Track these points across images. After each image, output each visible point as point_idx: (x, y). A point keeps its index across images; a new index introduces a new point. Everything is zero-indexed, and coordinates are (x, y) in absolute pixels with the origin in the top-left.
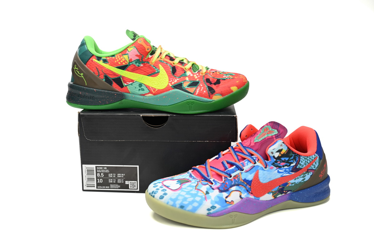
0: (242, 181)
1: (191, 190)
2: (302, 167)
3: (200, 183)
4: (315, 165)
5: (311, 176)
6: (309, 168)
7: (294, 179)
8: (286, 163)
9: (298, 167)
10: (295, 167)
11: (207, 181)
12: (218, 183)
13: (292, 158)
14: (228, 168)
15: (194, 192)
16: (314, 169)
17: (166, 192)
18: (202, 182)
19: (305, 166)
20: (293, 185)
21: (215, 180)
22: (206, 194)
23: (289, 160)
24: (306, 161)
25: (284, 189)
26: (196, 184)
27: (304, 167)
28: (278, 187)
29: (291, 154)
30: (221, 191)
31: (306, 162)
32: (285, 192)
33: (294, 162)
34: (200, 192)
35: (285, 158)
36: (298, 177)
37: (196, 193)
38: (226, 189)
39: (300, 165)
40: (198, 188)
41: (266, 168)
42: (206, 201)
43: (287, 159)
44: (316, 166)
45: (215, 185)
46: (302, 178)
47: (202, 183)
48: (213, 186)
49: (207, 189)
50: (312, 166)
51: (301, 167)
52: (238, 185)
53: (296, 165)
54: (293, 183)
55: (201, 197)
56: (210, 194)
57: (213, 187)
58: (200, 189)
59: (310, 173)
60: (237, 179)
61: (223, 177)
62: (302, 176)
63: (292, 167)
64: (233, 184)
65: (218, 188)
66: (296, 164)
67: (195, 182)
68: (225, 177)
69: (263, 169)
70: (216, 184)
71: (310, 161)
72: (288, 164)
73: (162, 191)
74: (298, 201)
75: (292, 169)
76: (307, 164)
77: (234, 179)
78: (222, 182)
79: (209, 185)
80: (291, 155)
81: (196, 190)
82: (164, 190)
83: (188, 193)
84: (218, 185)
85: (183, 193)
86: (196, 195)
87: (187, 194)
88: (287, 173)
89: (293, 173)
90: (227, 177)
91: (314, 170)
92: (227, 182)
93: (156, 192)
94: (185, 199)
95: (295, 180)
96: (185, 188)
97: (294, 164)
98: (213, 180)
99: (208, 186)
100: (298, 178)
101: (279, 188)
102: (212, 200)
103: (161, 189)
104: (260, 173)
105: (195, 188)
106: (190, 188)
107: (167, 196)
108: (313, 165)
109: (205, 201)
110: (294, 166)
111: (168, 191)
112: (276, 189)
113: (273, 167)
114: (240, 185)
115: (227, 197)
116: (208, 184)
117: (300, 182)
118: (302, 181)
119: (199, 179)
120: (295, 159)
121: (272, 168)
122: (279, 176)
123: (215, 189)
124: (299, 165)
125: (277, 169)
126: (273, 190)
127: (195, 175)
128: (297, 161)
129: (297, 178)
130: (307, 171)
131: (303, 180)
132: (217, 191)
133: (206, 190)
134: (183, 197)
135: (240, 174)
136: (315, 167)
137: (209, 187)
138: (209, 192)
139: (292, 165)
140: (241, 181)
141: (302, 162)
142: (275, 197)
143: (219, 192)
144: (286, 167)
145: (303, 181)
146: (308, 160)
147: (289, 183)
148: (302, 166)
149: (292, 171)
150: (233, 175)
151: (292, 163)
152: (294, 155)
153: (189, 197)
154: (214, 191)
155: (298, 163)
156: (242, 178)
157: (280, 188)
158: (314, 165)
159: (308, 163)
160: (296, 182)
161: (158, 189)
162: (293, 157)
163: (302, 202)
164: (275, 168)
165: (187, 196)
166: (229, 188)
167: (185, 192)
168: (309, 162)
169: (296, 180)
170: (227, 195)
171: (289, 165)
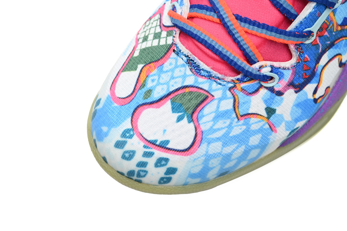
0: (339, 28)
1: (230, 127)
3: (240, 95)
11: (251, 79)
12: (285, 72)
15: (238, 129)
17: (170, 165)
18: (243, 85)
21: (276, 64)
22: (268, 118)
26: (232, 101)
30: (299, 88)
34: (253, 120)
37: (244, 127)
38: (308, 73)
40: (241, 111)
42: (276, 131)
45: (280, 79)
47: (243, 90)
49: (266, 101)
52: (331, 45)
55: (260, 130)
56: (277, 112)
57: (277, 88)
58: (250, 112)
60: (326, 34)
61: (292, 48)
64: (320, 51)
65: (291, 84)
67: (224, 93)
68: (298, 46)
70: (281, 76)
73: (156, 165)
77: (320, 36)
78: (293, 61)
79: (267, 88)
81: (242, 122)
82: (163, 162)
83: (226, 140)
84: (288, 75)
85: (216, 147)
86: (248, 133)
87: (225, 145)
90: (302, 43)
92: (306, 56)
93: (142, 174)
94: (227, 158)
96: (212, 130)
98: (270, 69)
99: (263, 91)
102: (287, 122)
103: (151, 161)
105: (234, 115)
106: (221, 124)
107: (178, 173)
109: (273, 133)
111: (175, 160)
114: (335, 41)
115: (315, 92)
116: (261, 86)
119: (230, 79)
123: (286, 91)
127: (208, 65)
132: (291, 91)
133: (265, 106)
134: (220, 158)
135: (332, 15)
137: (269, 93)
138: (273, 107)
140: (337, 30)
143: (296, 92)
150: (315, 28)
153: (234, 150)
154: (283, 97)
156: (337, 23)
161: (142, 164)
165: (228, 150)
166: (315, 67)
167: (218, 139)
170: (315, 85)
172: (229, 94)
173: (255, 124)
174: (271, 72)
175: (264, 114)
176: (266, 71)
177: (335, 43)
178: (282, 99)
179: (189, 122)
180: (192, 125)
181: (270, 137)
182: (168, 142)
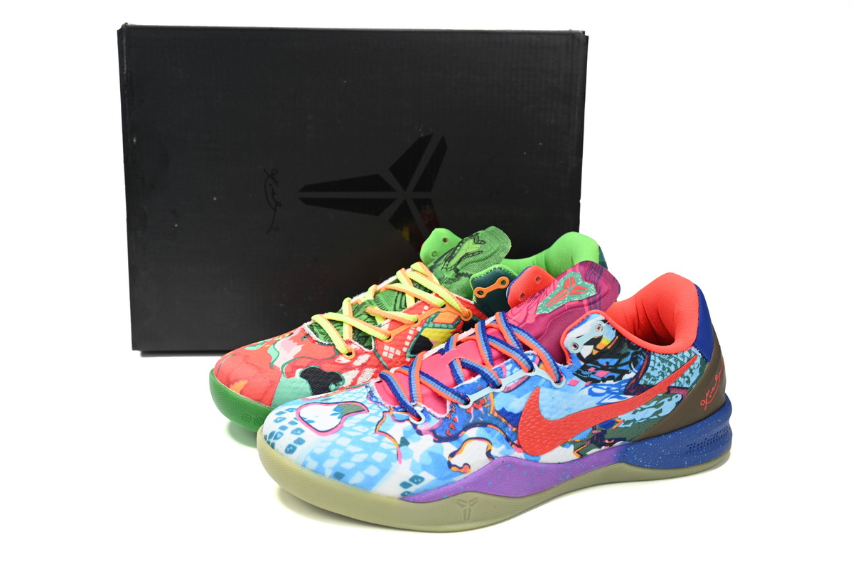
0: (496, 415)
1: (365, 434)
2: (653, 383)
3: (388, 416)
4: (690, 376)
5: (678, 404)
6: (673, 385)
7: (632, 412)
8: (611, 371)
9: (641, 382)
10: (633, 381)
11: (406, 411)
12: (433, 418)
13: (628, 358)
14: (462, 378)
15: (372, 438)
16: (686, 385)
17: (302, 436)
18: (395, 413)
19: (661, 379)
20: (630, 425)
21: (428, 409)
22: (400, 446)
23: (617, 365)
24: (666, 366)
25: (606, 436)
26: (380, 419)
27: (658, 382)
28: (591, 429)
29: (625, 349)
30: (439, 439)
31: (664, 368)
32: (607, 441)
33: (632, 369)
34: (386, 439)
35: (608, 360)
36: (644, 406)
37: (376, 441)
38: (453, 433)
39: (649, 376)
40: (381, 428)
41: (558, 382)
42: (400, 462)
43: (613, 362)
44: (693, 379)
45: (425, 422)
46: (654, 410)
47: (393, 416)
48: (421, 426)
49: (405, 432)
50: (681, 379)
51: (650, 382)
52: (483, 425)
53: (637, 377)
54: (628, 422)
55: (388, 452)
56: (409, 446)
57: (419, 427)
58: (388, 432)
59: (674, 397)
60: (481, 409)
61: (448, 404)
62: (653, 403)
63: (625, 381)
64: (471, 421)
65: (433, 431)
66: (637, 374)
67: (378, 412)
68: (454, 404)
69: (551, 386)
70: (428, 419)
71: (676, 366)
72: (616, 375)
73: (293, 432)
74: (641, 466)
75: (626, 386)
76: (668, 374)
77: (475, 408)
78: (444, 416)
79: (411, 423)
80: (623, 352)
81: (377, 435)
82: (299, 432)
83: (356, 441)
84: (434, 423)
85: (344, 441)
86: (375, 447)
87: (353, 443)
88: (613, 395)
89: (629, 397)
90: (457, 404)
91: (687, 388)
92: (456, 417)
93: (279, 435)
94: (348, 456)
95: (634, 413)
96: (351, 429)
97: (632, 375)
98: (421, 409)
99: (407, 424)
100: (643, 409)
101: (591, 433)
102: (413, 461)
103: (292, 428)
104: (541, 396)
105: (374, 428)
106: (361, 429)
107: (304, 445)
108: (684, 377)
109: (398, 462)
110: (631, 379)
111: (308, 435)
112: (585, 434)
113: (579, 382)
114: (490, 424)
115: (452, 455)
116: (408, 420)
117: (648, 418)
118: (653, 415)
119: (388, 405)
120: (634, 361)
121: (574, 384)
122: (592, 402)
123: (426, 434)
124: (644, 378)
125: (587, 386)
126: (577, 439)
127: (381, 395)
128: (642, 367)
129: (639, 409)
130: (666, 391)
131: (656, 413)
132: (430, 437)
133: (402, 435)
134: (342, 452)
135: (491, 396)
136: (688, 382)
137: (411, 427)
138: (409, 440)
139: (626, 377)
140: (493, 415)
141: (653, 369)
142: (582, 455)
143: (435, 441)
144: (611, 382)
145: (655, 417)
146: (670, 364)
147: (618, 421)
148: (653, 380)
149: (626, 393)
150: (473, 398)
151: (627, 372)
152: (632, 351)
153: (357, 453)
154: (421, 437)
155: (642, 371)
156: (494, 408)
157: (594, 432)
158: (687, 377)
159: (669, 371)
160: (637, 419)
161: (284, 428)
162: (630, 357)
163: (652, 468)
164: (583, 383)
165: (353, 449)
166: (460, 432)
167: (350, 437)
168: (672, 368)
169: (638, 412)
170: (455, 449)
171: (620, 378)
172: (381, 415)
173: (386, 443)
174: (422, 412)
175: (399, 441)
176: (418, 409)
177: (488, 426)
178: (419, 439)
179: (339, 418)
180: (339, 420)
181: (393, 464)
182: (313, 422)
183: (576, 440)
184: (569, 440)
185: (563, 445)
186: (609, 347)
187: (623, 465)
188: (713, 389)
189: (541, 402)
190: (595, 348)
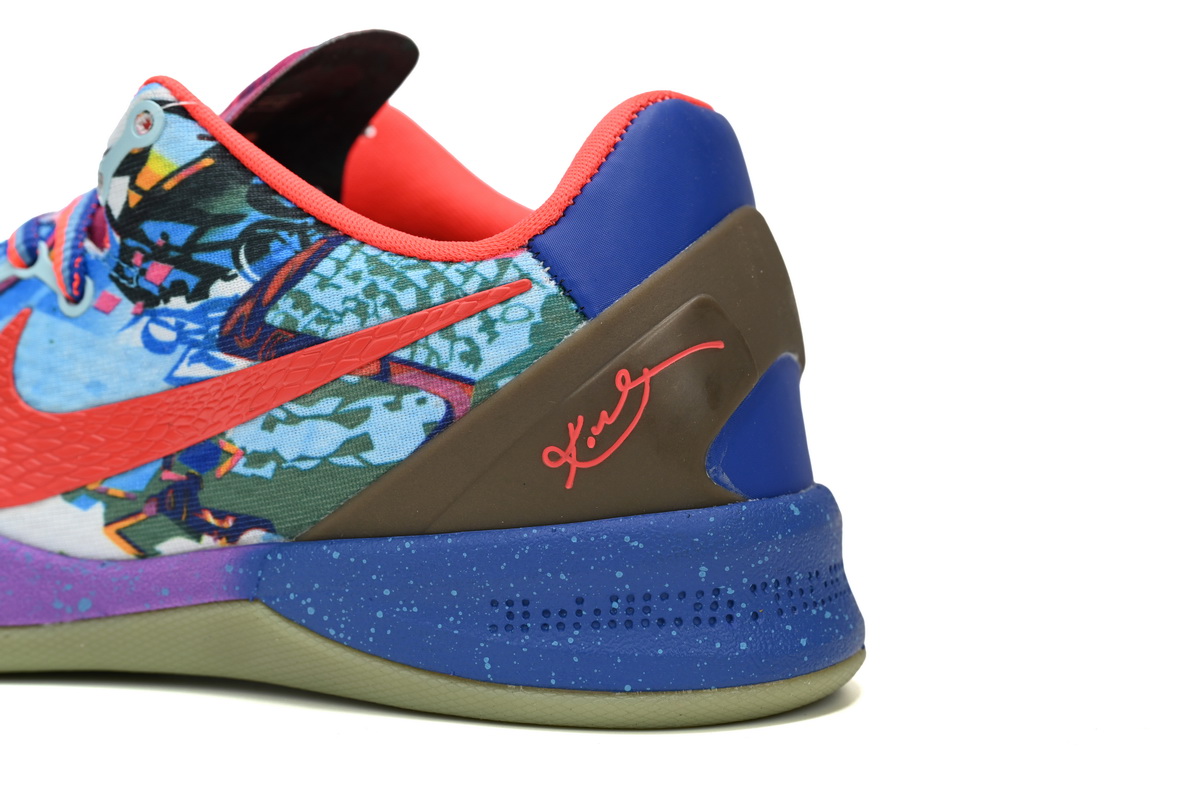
2: (319, 329)
4: (481, 339)
5: (434, 431)
6: (404, 354)
7: (260, 421)
8: (177, 263)
9: (274, 318)
10: (246, 309)
13: (234, 231)
16: (457, 367)
19: (351, 323)
20: (267, 470)
23: (191, 245)
24: (384, 284)
25: (203, 496)
27: (336, 330)
28: (159, 464)
29: (235, 199)
31: (372, 291)
32: (211, 519)
33: (239, 267)
35: (169, 227)
36: (296, 409)
39: (303, 302)
41: (75, 300)
43: (180, 233)
44: (494, 356)
46: (338, 434)
50: (435, 341)
51: (305, 322)
53: (258, 299)
54: (258, 459)
59: (409, 400)
62: (328, 405)
63: (218, 304)
66: (258, 289)
69: (54, 310)
71: (423, 295)
72: (192, 281)
74: (315, 627)
75: (224, 321)
76: (386, 313)
80: (219, 206)
88: (193, 351)
89: (240, 363)
91: (469, 382)
95: (269, 426)
97: (239, 287)
100: (293, 420)
101: (156, 476)
104: (27, 335)
108: (454, 339)
110: (239, 301)
112: (136, 481)
113: (117, 302)
117: (324, 459)
118: (338, 452)
120: (255, 244)
121: (106, 307)
122: (148, 376)
124: (285, 304)
125: (137, 317)
126: (117, 487)
128: (280, 266)
129: (280, 414)
130: (374, 368)
131: (347, 447)
136: (473, 357)
139: (221, 290)
141: (324, 283)
142: (144, 554)
144: (178, 303)
145: (350, 460)
146: (403, 284)
147: (228, 447)
148: (319, 320)
149: (227, 344)
151: (224, 275)
152: (255, 215)
155: (278, 282)
157: (169, 475)
158: (469, 341)
159: (391, 302)
160: (288, 454)
162: (240, 227)
163: (353, 646)
164: (127, 307)
168: (407, 299)
169: (280, 427)
171: (201, 292)
183: (113, 491)
184: (92, 487)
185: (69, 494)
186: (168, 185)
187: (258, 611)
188: (605, 420)
189: (22, 351)
190: (133, 186)
